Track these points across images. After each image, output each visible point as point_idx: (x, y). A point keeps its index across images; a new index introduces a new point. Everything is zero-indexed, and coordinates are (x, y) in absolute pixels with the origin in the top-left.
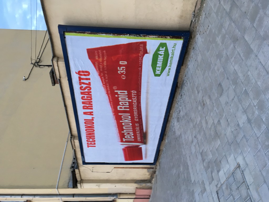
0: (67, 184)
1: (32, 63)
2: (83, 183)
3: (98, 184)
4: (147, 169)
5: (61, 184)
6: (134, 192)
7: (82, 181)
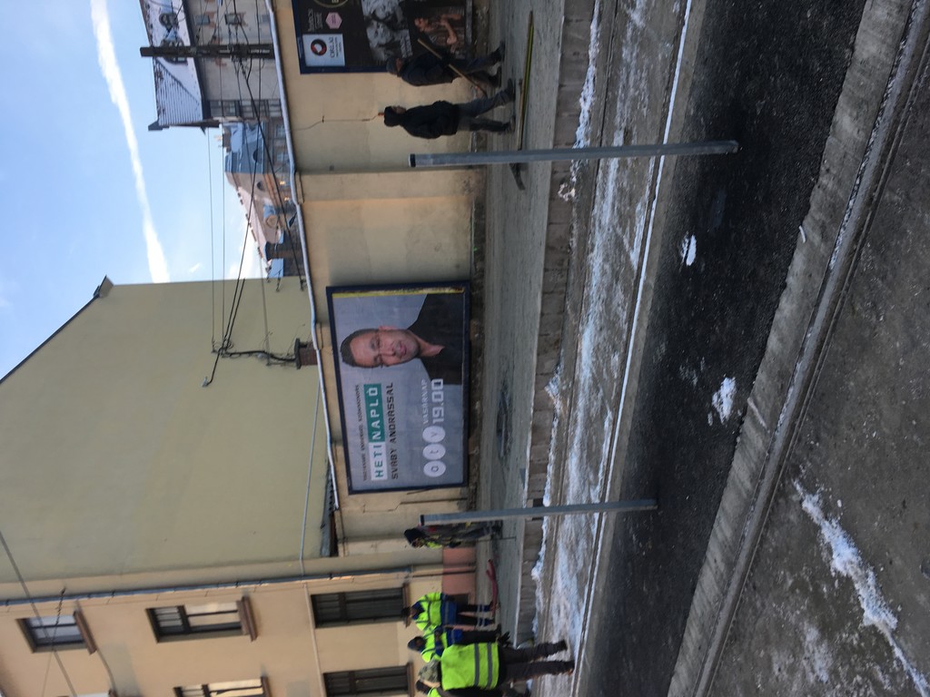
0: (318, 552)
1: (214, 351)
2: (347, 542)
3: (374, 543)
4: (456, 502)
5: (307, 554)
6: (440, 560)
7: (346, 539)
